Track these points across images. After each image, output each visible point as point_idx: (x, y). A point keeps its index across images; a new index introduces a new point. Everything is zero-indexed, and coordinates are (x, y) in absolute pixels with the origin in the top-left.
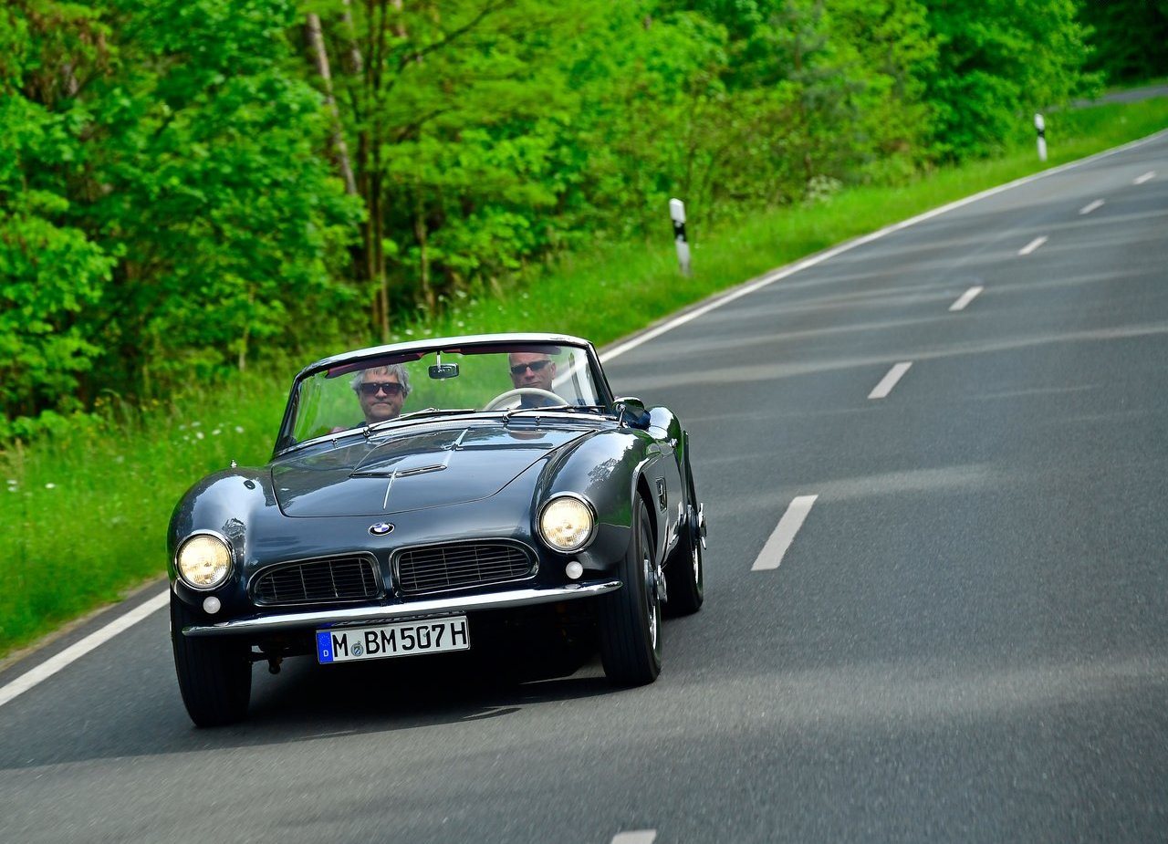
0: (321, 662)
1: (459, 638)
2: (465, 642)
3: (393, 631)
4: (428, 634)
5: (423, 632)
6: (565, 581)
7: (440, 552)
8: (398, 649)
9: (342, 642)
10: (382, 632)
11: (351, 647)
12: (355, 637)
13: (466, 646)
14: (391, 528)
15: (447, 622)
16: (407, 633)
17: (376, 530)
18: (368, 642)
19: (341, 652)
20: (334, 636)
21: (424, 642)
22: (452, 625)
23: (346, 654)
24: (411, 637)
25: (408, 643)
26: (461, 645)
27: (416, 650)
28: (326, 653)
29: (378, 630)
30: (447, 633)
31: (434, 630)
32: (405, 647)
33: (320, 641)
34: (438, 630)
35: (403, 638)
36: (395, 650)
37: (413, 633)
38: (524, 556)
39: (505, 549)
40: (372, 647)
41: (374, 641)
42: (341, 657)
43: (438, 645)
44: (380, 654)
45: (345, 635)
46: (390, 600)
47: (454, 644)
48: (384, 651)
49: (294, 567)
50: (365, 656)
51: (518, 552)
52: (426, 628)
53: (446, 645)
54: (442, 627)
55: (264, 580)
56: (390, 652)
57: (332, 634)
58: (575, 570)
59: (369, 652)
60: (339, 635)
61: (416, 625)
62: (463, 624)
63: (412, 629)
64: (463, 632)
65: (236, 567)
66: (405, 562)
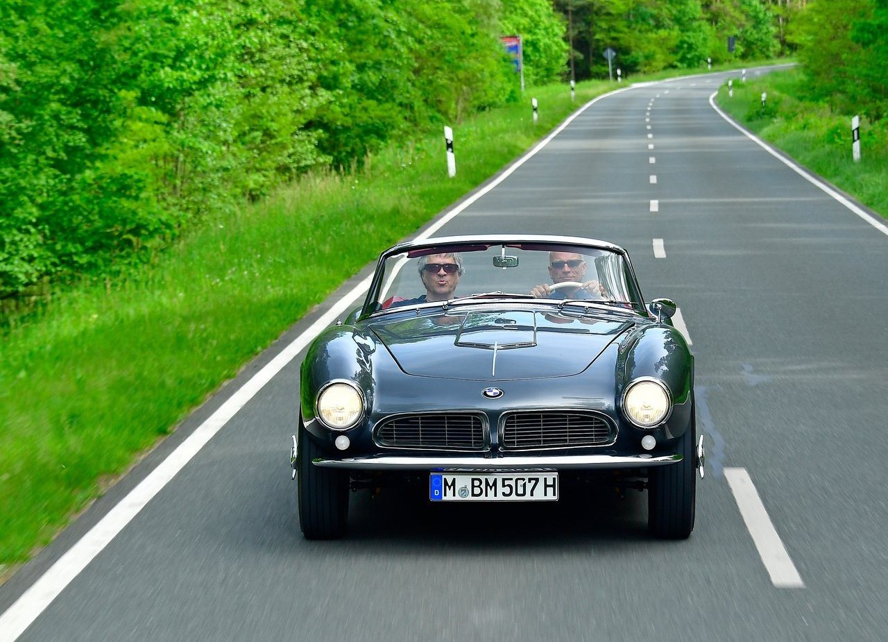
0: (432, 500)
1: (550, 490)
2: (554, 495)
3: (496, 479)
4: (525, 485)
5: (520, 483)
6: (640, 451)
7: (539, 417)
8: (499, 495)
9: (451, 485)
10: (486, 479)
11: (459, 490)
12: (463, 481)
13: (555, 498)
14: (500, 393)
15: (541, 476)
16: (507, 483)
17: (488, 393)
18: (473, 486)
19: (449, 493)
20: (445, 479)
21: (520, 491)
22: (545, 479)
23: (454, 495)
24: (510, 486)
25: (507, 490)
26: (551, 496)
27: (513, 498)
28: (436, 493)
29: (483, 478)
30: (541, 485)
31: (530, 482)
32: (504, 494)
33: (432, 482)
34: (533, 482)
35: (504, 486)
36: (496, 495)
37: (513, 483)
38: (606, 427)
39: (591, 419)
40: (477, 491)
41: (479, 486)
42: (449, 497)
43: (532, 495)
44: (482, 498)
45: (454, 479)
46: (494, 453)
47: (546, 495)
48: (486, 495)
49: (415, 417)
50: (470, 498)
51: (602, 422)
52: (524, 479)
53: (539, 495)
54: (537, 480)
55: (386, 426)
56: (491, 497)
57: (444, 477)
58: (649, 442)
59: (473, 495)
60: (450, 479)
61: (515, 476)
62: (554, 479)
63: (512, 479)
64: (553, 486)
65: (367, 413)
66: (509, 423)
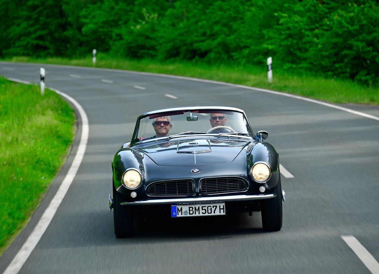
0: (173, 217)
1: (222, 211)
2: (224, 212)
3: (199, 207)
4: (211, 209)
5: (209, 208)
6: (259, 193)
7: (216, 180)
8: (200, 214)
9: (180, 210)
10: (195, 207)
11: (184, 212)
12: (185, 208)
13: (224, 214)
14: (199, 171)
15: (218, 205)
16: (204, 208)
17: (194, 171)
18: (190, 210)
19: (180, 213)
20: (178, 208)
21: (210, 211)
22: (220, 206)
23: (182, 214)
25: (204, 211)
26: (222, 213)
27: (207, 214)
28: (174, 214)
29: (193, 206)
30: (218, 208)
31: (213, 207)
32: (203, 213)
33: (172, 210)
35: (202, 209)
36: (199, 214)
37: (206, 208)
38: (244, 183)
39: (238, 180)
40: (191, 212)
41: (192, 210)
42: (180, 215)
43: (214, 213)
44: (194, 215)
45: (182, 208)
46: (197, 196)
47: (220, 212)
48: (195, 214)
49: (163, 183)
50: (188, 215)
51: (242, 182)
52: (211, 206)
53: (217, 213)
54: (216, 207)
55: (152, 187)
56: (197, 215)
58: (263, 189)
59: (190, 214)
62: (223, 206)
63: (206, 207)
64: (223, 209)
65: (143, 182)
66: (204, 183)
